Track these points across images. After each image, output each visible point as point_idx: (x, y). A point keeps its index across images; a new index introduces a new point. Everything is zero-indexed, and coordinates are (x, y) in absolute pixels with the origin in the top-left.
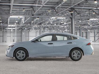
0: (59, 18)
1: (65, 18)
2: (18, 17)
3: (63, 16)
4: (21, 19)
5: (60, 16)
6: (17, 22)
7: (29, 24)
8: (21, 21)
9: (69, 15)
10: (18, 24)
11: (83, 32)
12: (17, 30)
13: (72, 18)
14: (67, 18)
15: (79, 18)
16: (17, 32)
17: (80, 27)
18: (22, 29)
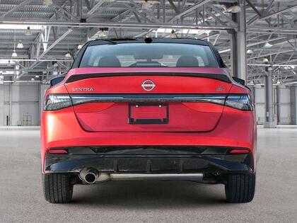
0: (185, 31)
1: (208, 32)
2: (25, 27)
3: (203, 25)
4: (37, 34)
5: (189, 25)
6: (20, 46)
7: (68, 55)
8: (35, 45)
9: (225, 20)
10: (26, 56)
11: (277, 88)
12: (21, 79)
13: (236, 30)
14: (218, 33)
15: (265, 31)
16: (21, 85)
17: (267, 68)
18: (41, 73)
